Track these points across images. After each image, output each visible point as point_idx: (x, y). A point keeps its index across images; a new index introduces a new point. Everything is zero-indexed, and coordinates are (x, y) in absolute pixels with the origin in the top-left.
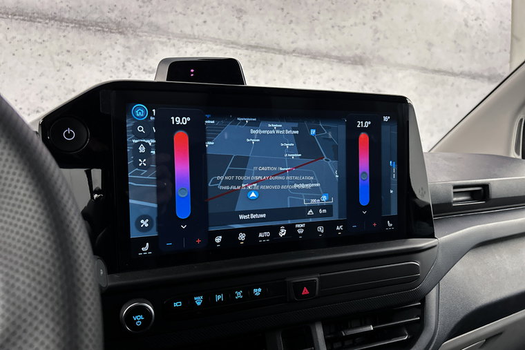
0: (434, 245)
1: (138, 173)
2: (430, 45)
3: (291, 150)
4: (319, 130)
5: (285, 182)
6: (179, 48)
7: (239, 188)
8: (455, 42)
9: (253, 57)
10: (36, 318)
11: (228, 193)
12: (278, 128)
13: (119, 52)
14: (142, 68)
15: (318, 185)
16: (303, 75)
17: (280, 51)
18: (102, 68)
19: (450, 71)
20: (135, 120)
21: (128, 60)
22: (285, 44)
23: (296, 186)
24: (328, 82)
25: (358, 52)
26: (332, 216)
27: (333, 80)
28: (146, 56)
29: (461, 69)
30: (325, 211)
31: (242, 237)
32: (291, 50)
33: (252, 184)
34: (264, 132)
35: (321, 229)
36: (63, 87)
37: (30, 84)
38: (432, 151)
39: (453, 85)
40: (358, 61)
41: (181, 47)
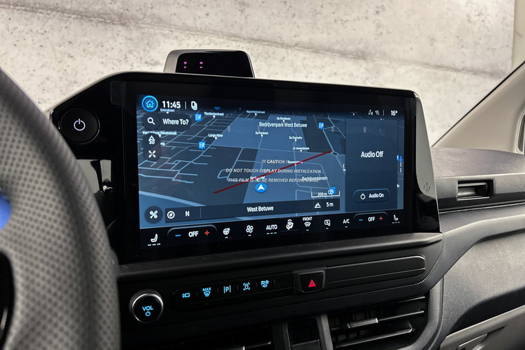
0: (439, 239)
1: (147, 165)
2: (433, 40)
3: (299, 143)
4: (327, 124)
5: (292, 176)
6: (181, 41)
7: (247, 180)
8: (458, 37)
9: (255, 50)
11: (237, 185)
12: (286, 121)
13: (121, 44)
14: (143, 61)
15: (325, 178)
16: (305, 69)
17: (283, 45)
18: (104, 60)
19: (453, 66)
20: (144, 111)
21: (130, 52)
22: (287, 36)
23: (304, 179)
24: (330, 76)
25: (361, 46)
26: (339, 209)
27: (335, 74)
28: (147, 48)
29: (463, 65)
30: (332, 204)
31: (250, 229)
32: (293, 44)
33: (260, 176)
34: (273, 125)
35: (328, 223)
36: (64, 78)
37: (32, 75)
38: (435, 146)
39: (454, 80)
40: (361, 56)
41: (184, 40)
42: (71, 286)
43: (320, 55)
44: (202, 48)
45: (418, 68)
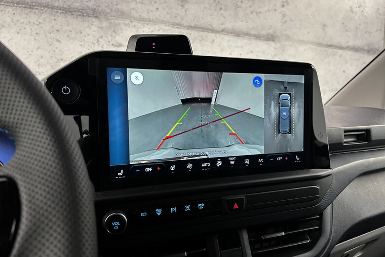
0: (330, 173)
2: (324, 26)
8: (343, 23)
9: (193, 34)
10: (51, 220)
13: (94, 31)
14: (111, 43)
16: (229, 48)
17: (213, 31)
18: (82, 43)
21: (101, 37)
22: (216, 25)
24: (248, 54)
25: (271, 31)
27: (252, 52)
28: (114, 34)
31: (190, 166)
32: (221, 30)
33: (198, 128)
35: (247, 161)
36: (54, 56)
37: (30, 55)
38: (326, 105)
39: (341, 56)
40: (271, 38)
41: (140, 28)
42: (61, 200)
43: (240, 38)
44: (153, 33)
45: (313, 47)
